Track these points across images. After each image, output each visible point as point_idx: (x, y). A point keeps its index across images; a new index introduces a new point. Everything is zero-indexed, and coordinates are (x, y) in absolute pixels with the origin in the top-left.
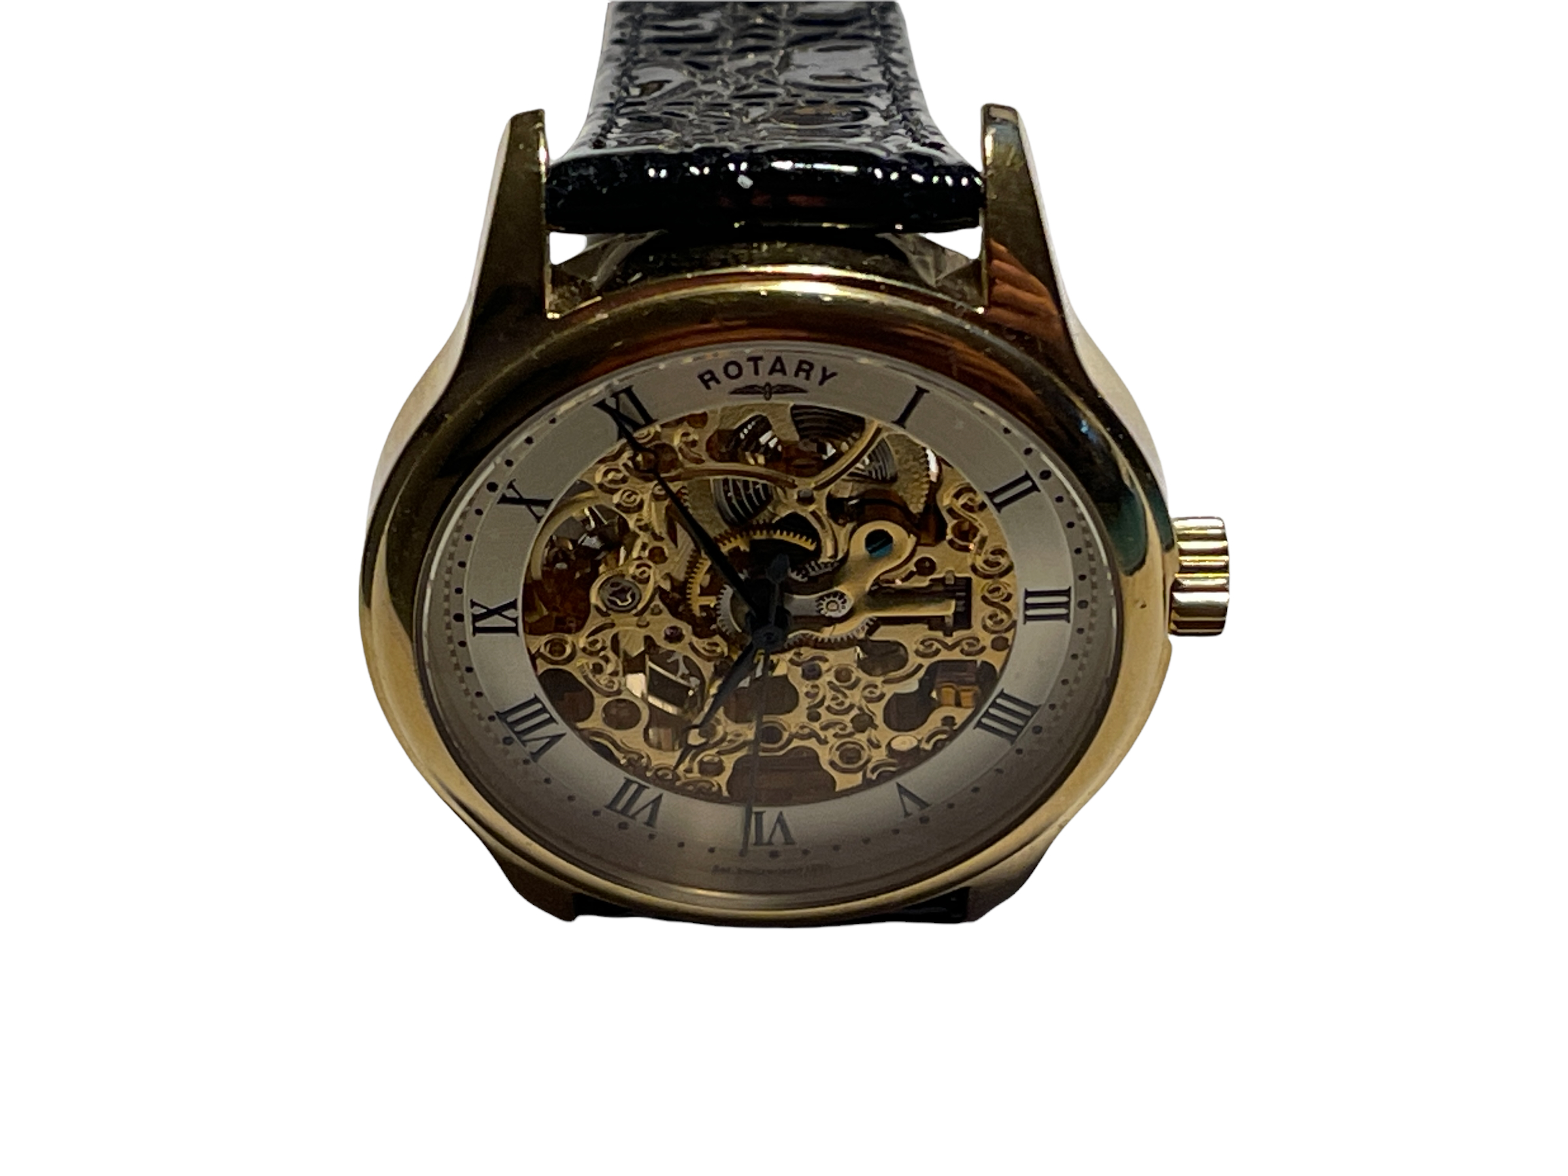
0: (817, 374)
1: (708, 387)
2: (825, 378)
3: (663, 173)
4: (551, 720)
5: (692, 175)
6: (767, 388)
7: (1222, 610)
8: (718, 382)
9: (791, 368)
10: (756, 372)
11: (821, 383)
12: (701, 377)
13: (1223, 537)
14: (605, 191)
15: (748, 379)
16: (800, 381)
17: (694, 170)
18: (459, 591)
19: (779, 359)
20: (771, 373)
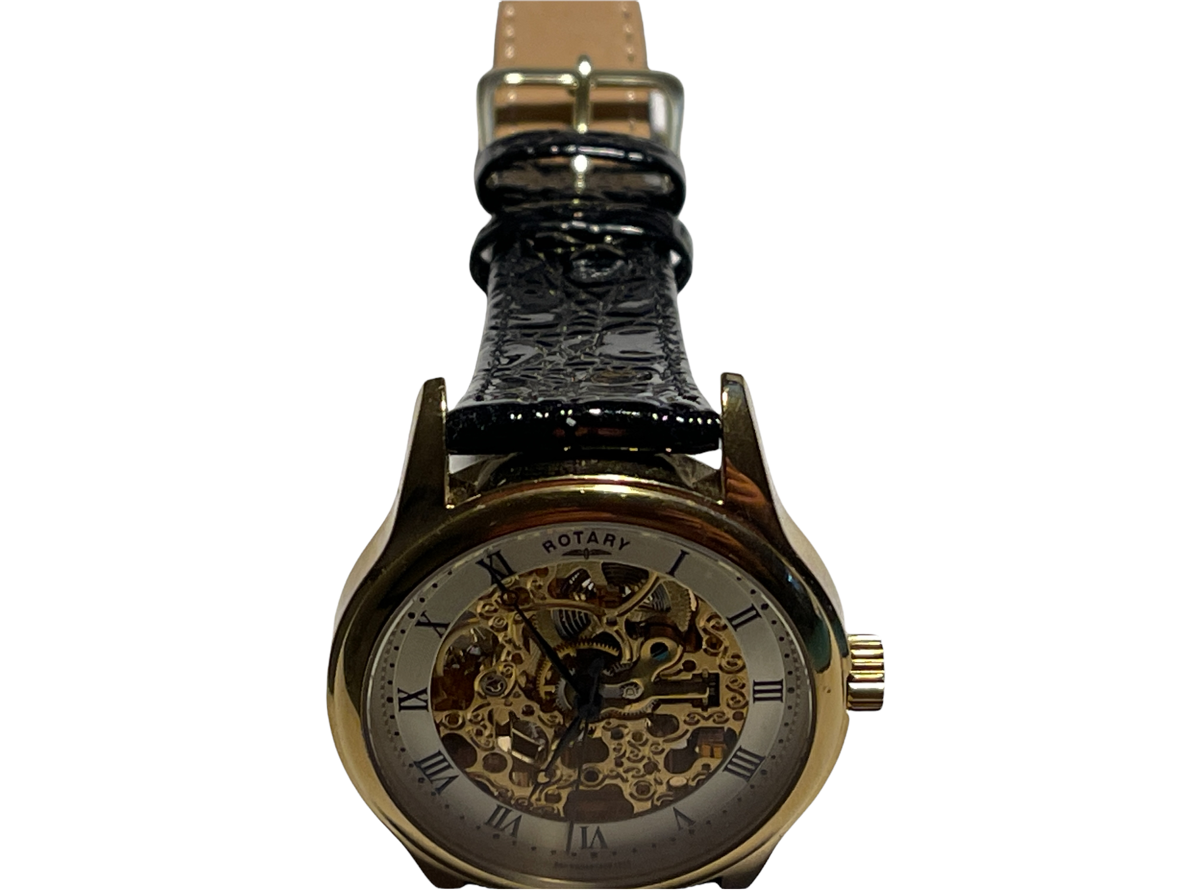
0: (617, 542)
1: (549, 551)
2: (622, 545)
3: (520, 417)
4: (449, 766)
5: (538, 418)
6: (586, 552)
7: (880, 694)
8: (555, 548)
9: (601, 538)
10: (579, 542)
11: (620, 548)
12: (544, 545)
13: (880, 647)
14: (482, 428)
15: (574, 545)
16: (607, 547)
17: (539, 415)
18: (390, 683)
19: (593, 534)
20: (588, 542)
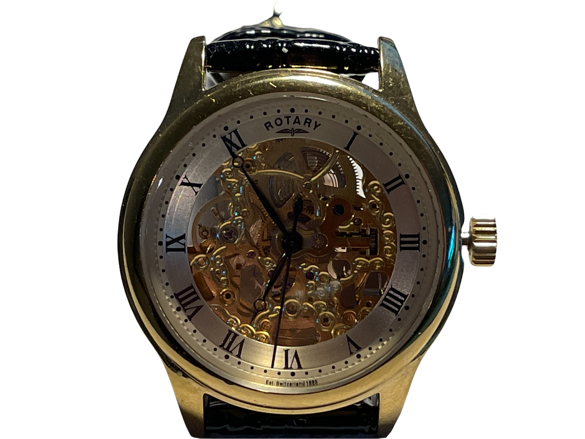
0: (313, 124)
1: (268, 130)
2: (316, 126)
3: (252, 47)
4: (198, 298)
5: (264, 48)
6: (292, 131)
8: (272, 127)
9: (302, 121)
10: (288, 123)
11: (314, 129)
12: (265, 125)
14: (229, 53)
15: (285, 126)
16: (306, 128)
17: (265, 46)
18: (161, 230)
19: (297, 117)
20: (294, 123)
